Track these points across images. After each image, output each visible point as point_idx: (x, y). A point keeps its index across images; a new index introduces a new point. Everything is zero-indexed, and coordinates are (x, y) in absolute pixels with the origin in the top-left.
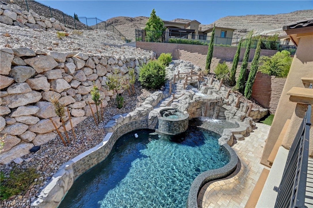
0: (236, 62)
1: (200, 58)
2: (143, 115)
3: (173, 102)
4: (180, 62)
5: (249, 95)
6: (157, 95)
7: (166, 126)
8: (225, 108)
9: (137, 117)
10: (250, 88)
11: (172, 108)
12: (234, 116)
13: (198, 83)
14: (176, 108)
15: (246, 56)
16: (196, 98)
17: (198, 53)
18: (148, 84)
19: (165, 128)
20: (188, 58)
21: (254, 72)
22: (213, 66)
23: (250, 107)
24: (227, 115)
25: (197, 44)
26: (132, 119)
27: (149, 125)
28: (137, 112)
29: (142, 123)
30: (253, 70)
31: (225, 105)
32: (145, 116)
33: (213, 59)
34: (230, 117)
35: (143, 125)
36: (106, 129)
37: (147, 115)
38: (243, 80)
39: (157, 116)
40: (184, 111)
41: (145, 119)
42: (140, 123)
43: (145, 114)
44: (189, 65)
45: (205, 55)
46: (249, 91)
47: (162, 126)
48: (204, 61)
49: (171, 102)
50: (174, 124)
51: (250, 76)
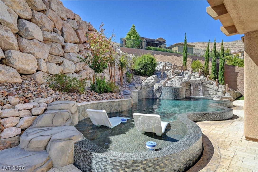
0: (207, 58)
1: (176, 59)
2: (150, 86)
3: (167, 82)
4: (159, 62)
5: (223, 81)
6: (153, 78)
7: (170, 93)
8: (208, 87)
9: (146, 87)
10: (223, 75)
11: (168, 86)
12: (217, 92)
13: (181, 73)
14: (171, 86)
15: (214, 53)
16: (185, 80)
17: (173, 56)
18: (144, 70)
19: (169, 95)
20: (165, 61)
21: (223, 63)
22: (189, 64)
23: (227, 87)
24: (211, 92)
25: (169, 52)
26: (143, 88)
27: (154, 95)
28: (146, 84)
29: (149, 93)
30: (222, 62)
31: (208, 84)
32: (151, 87)
33: (188, 59)
34: (214, 94)
35: (150, 95)
36: (131, 87)
37: (153, 86)
38: (216, 70)
39: (162, 86)
40: (179, 86)
41: (151, 90)
42: (147, 93)
43: (151, 85)
44: (168, 63)
45: (180, 57)
46: (222, 78)
47: (166, 93)
48: (180, 62)
49: (166, 82)
50: (177, 90)
51: (220, 67)
